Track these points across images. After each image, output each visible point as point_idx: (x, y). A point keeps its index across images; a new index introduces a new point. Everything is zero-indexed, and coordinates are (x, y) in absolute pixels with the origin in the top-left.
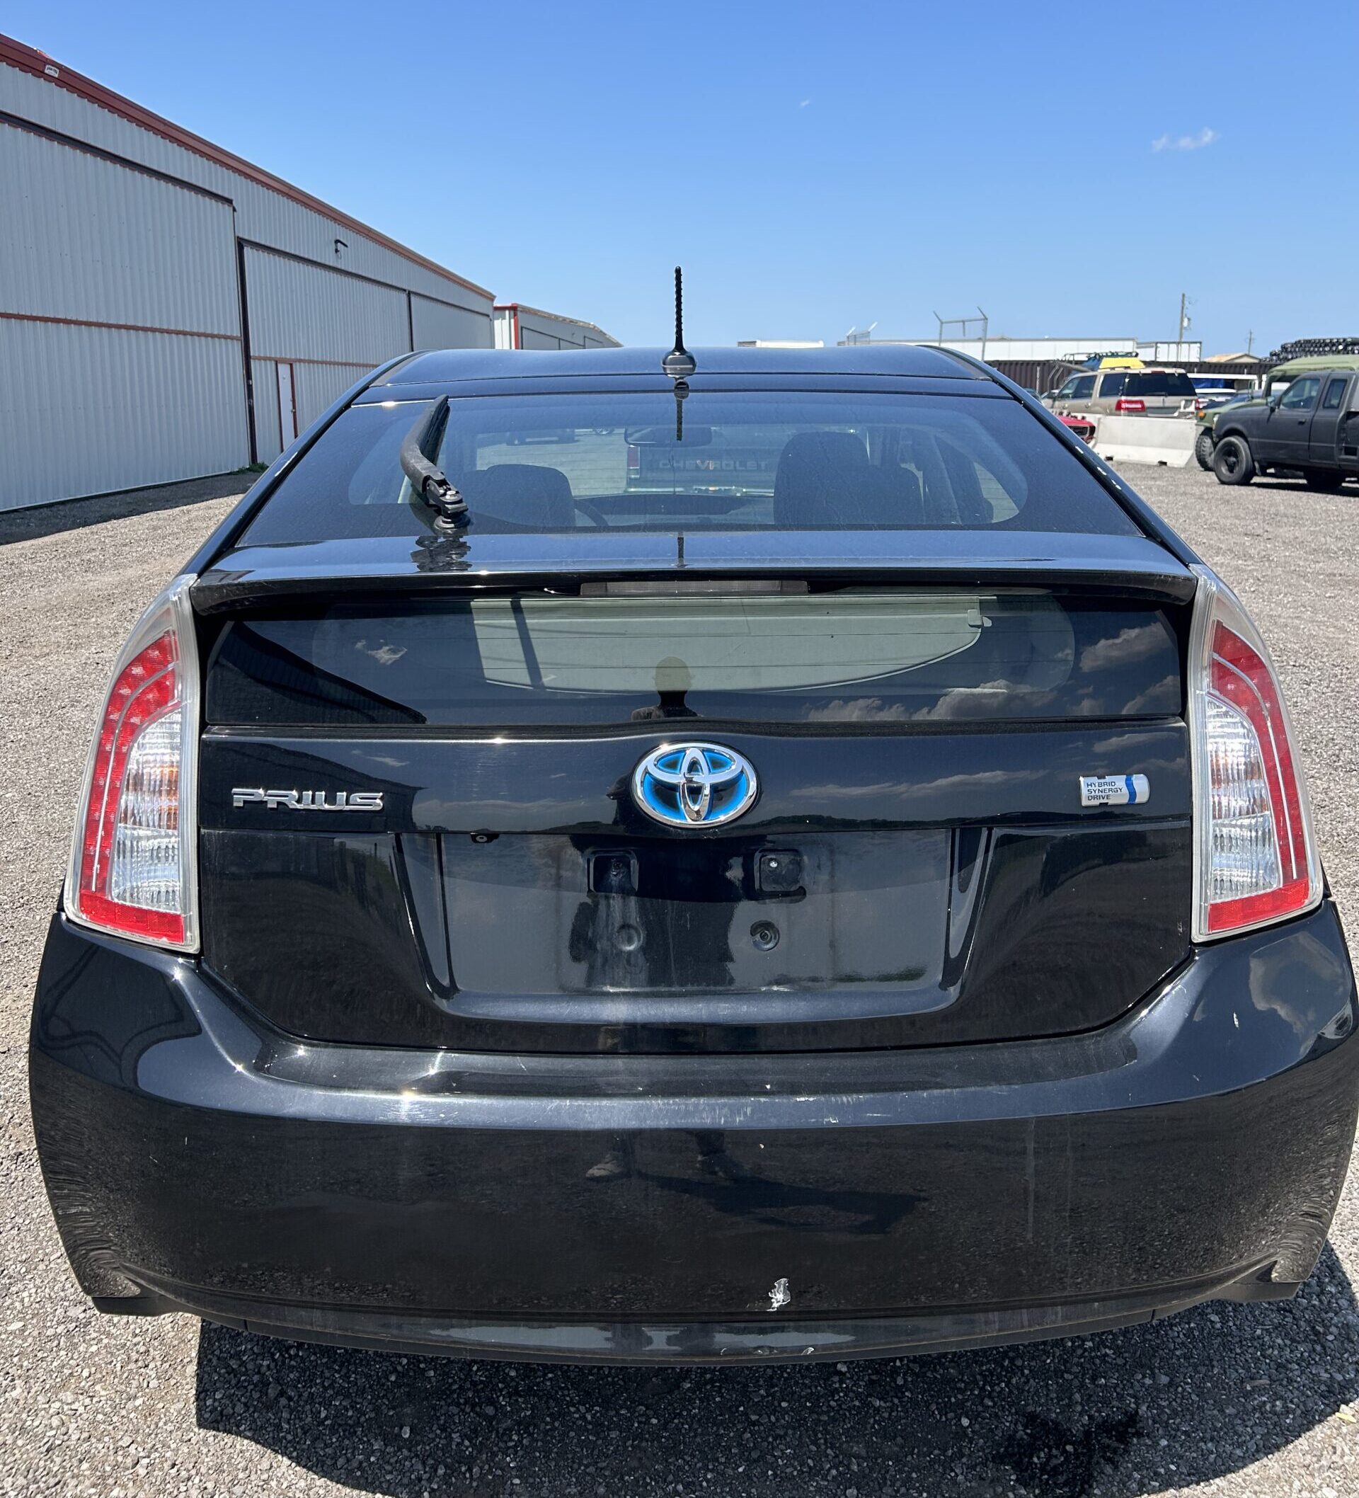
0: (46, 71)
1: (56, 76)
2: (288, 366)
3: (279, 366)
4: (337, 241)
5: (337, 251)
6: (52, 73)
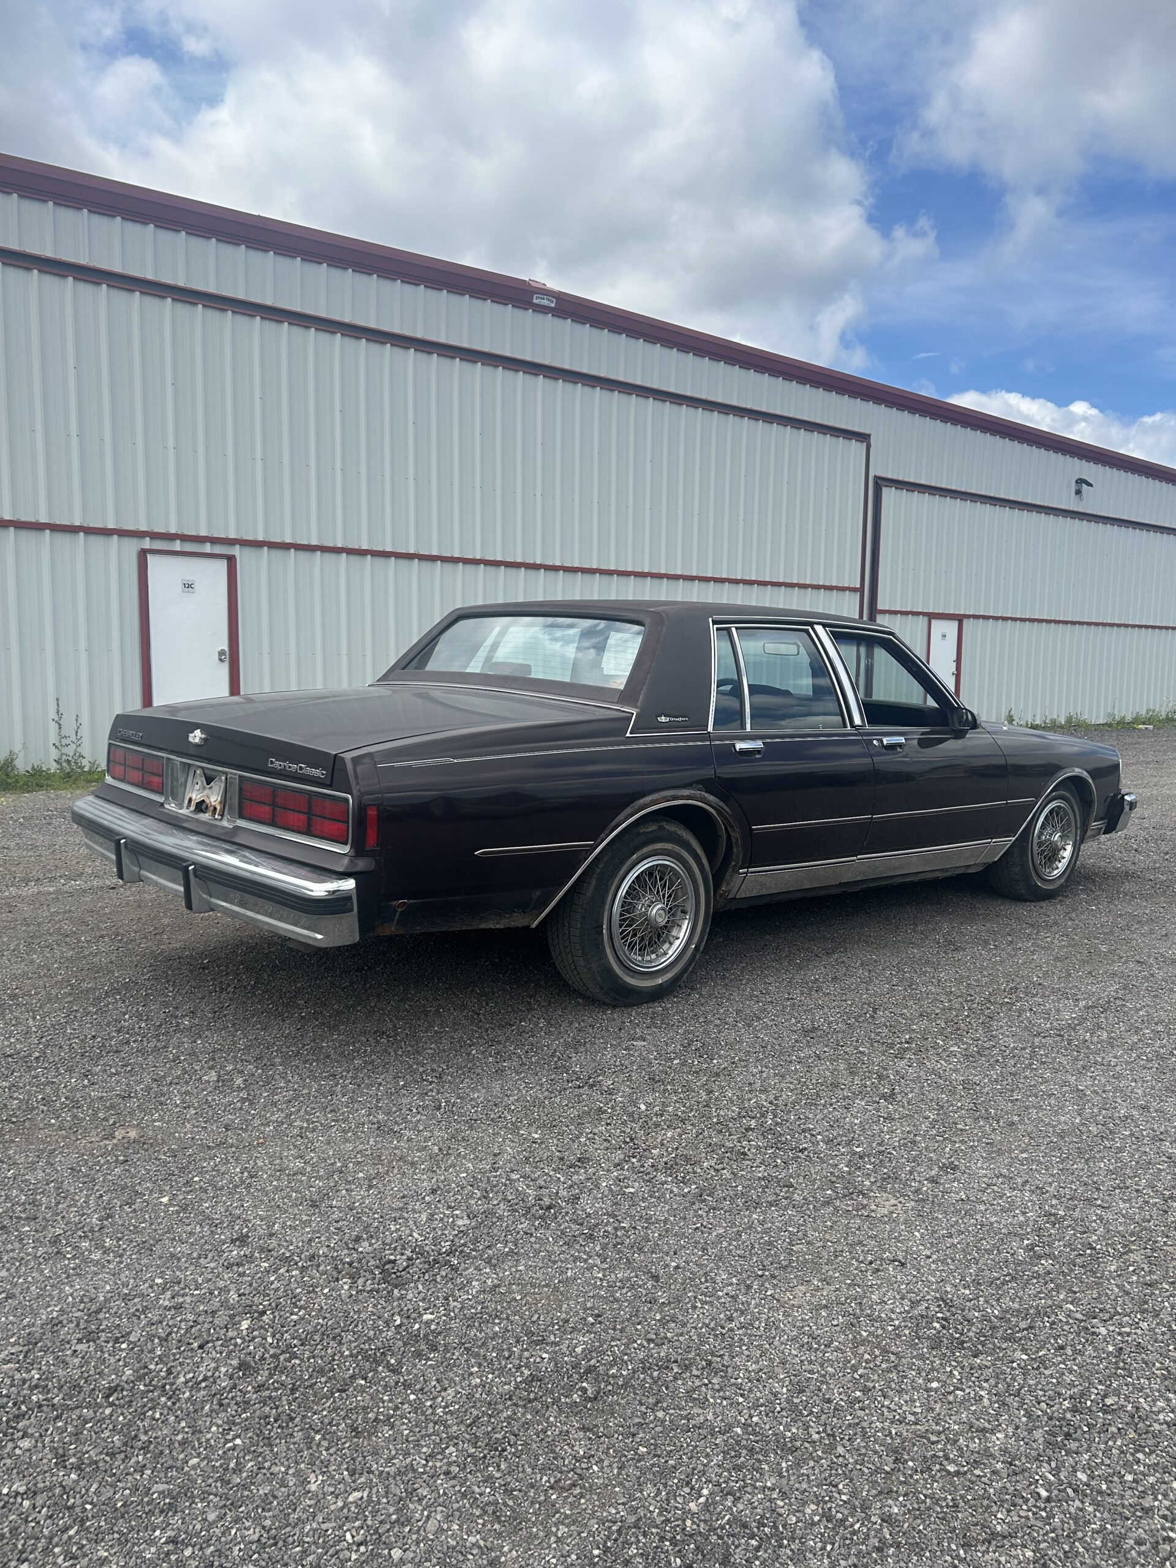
0: (535, 301)
1: (553, 305)
2: (955, 624)
3: (934, 622)
4: (1080, 481)
5: (1078, 492)
6: (545, 302)
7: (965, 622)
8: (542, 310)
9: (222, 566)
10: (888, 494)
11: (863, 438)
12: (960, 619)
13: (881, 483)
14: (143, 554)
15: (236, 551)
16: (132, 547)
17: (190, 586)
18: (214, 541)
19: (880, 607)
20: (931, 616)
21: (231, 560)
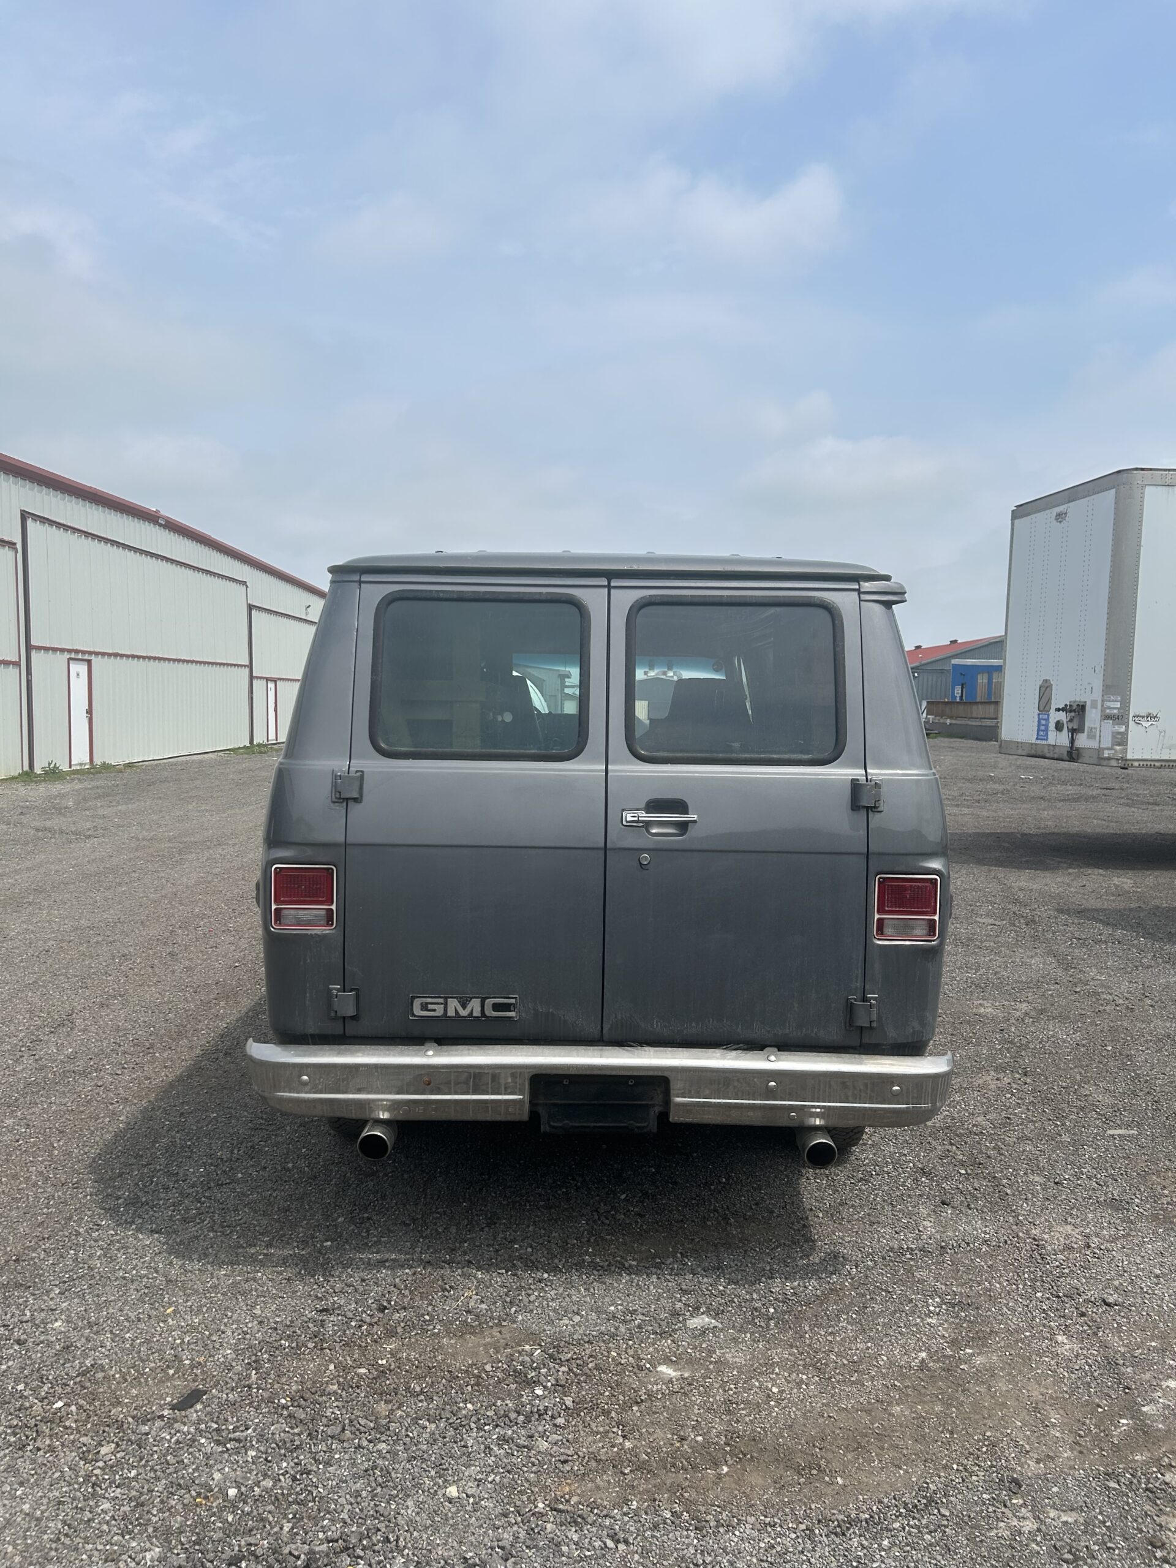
7: (278, 683)
8: (160, 525)
9: (86, 663)
10: (253, 612)
11: (244, 583)
12: (275, 681)
13: (250, 607)
14: (69, 659)
15: (93, 657)
16: (67, 656)
17: (78, 675)
18: (84, 652)
19: (254, 675)
20: (268, 679)
21: (89, 662)
